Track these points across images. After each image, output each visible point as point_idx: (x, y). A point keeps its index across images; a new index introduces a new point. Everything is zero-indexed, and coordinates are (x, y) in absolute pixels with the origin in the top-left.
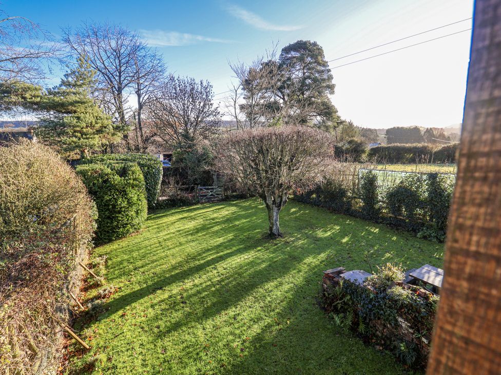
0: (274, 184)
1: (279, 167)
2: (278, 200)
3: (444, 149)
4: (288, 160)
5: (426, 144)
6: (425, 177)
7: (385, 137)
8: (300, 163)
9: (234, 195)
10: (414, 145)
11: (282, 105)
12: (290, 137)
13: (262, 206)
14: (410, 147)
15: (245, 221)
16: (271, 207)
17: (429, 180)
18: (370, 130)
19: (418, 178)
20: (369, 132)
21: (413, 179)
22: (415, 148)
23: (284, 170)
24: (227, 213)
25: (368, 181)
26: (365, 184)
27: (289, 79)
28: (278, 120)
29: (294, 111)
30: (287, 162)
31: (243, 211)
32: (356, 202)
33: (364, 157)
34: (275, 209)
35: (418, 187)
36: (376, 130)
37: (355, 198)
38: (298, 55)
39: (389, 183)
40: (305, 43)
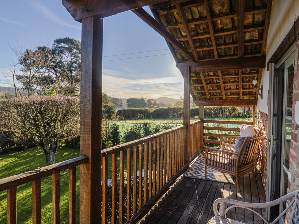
0: (50, 135)
1: (54, 122)
2: (54, 146)
3: (155, 111)
4: (61, 118)
5: (146, 108)
6: (142, 126)
7: (126, 104)
8: (70, 120)
9: (12, 148)
10: (141, 108)
11: (55, 79)
12: (62, 103)
13: (39, 154)
14: (139, 110)
15: (24, 167)
16: (48, 152)
17: (144, 127)
18: (117, 99)
19: (139, 127)
20: (117, 101)
21: (137, 127)
22: (141, 110)
23: (58, 125)
24: (6, 163)
25: (114, 130)
26: (113, 131)
27: (61, 62)
28: (52, 90)
29: (65, 84)
30: (60, 119)
31: (22, 160)
32: (108, 143)
33: (114, 116)
34: (52, 153)
35: (139, 131)
36: (121, 99)
37: (107, 140)
38: (67, 46)
39: (125, 130)
40: (72, 40)
